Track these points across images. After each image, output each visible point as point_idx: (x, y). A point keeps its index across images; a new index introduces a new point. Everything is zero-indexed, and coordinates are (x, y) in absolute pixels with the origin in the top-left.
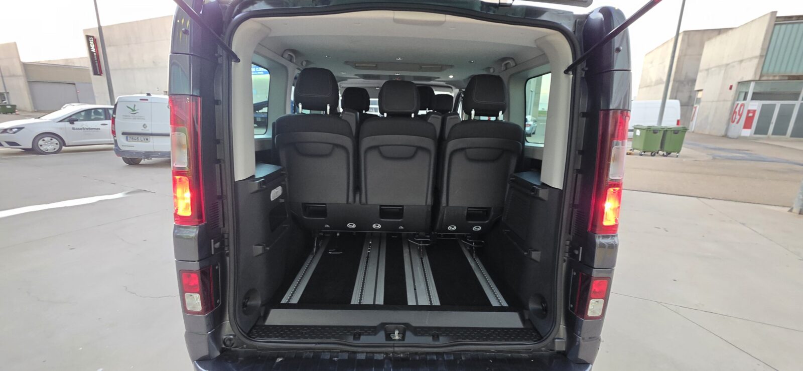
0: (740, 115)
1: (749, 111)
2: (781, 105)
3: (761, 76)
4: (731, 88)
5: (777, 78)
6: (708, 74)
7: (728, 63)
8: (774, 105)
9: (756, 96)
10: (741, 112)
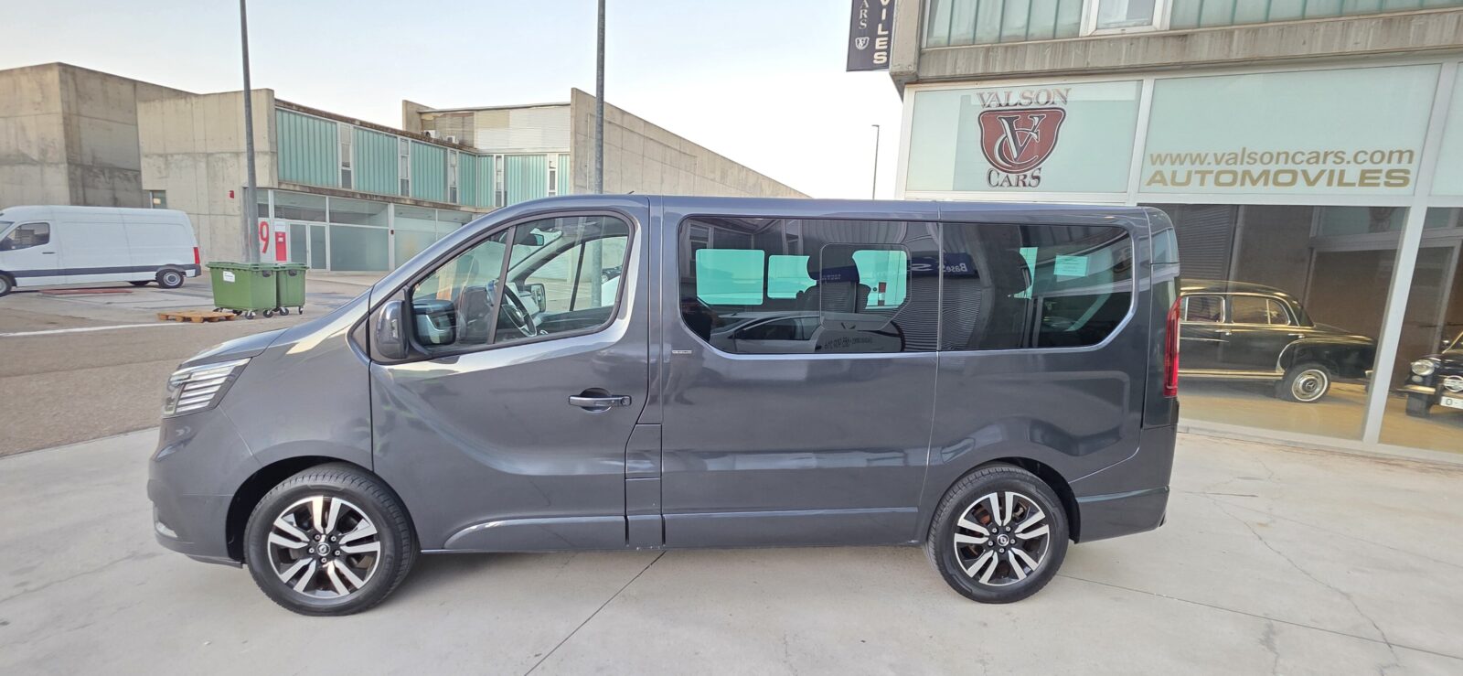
0: (266, 240)
1: (277, 235)
2: (311, 226)
3: (280, 183)
4: (232, 195)
5: (298, 188)
6: (167, 164)
7: (210, 150)
8: (305, 226)
9: (281, 212)
10: (265, 236)
